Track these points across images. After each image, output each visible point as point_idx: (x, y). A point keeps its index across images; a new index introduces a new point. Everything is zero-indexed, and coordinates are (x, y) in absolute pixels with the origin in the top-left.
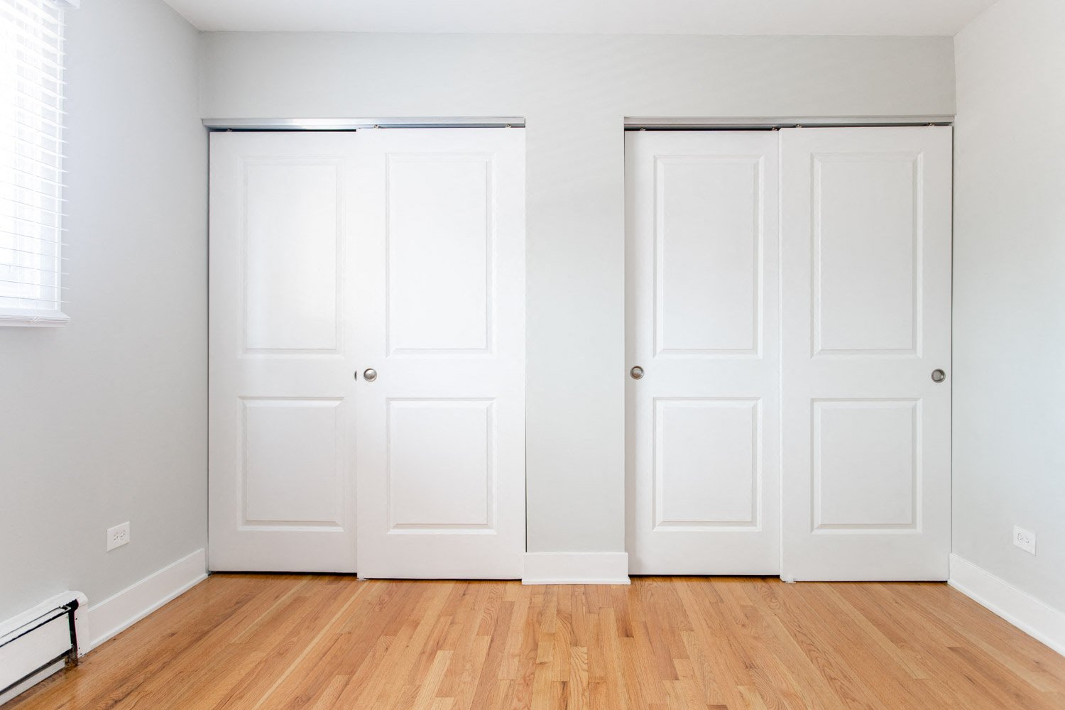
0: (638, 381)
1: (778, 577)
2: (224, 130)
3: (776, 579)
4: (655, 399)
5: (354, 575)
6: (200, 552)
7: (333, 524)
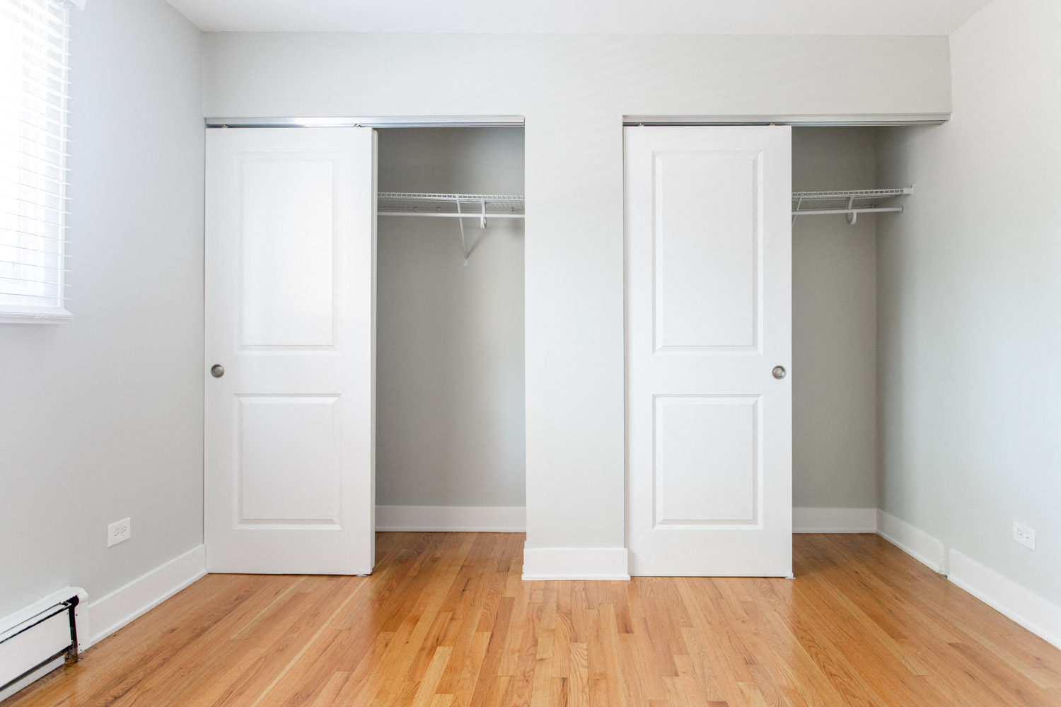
6: (200, 548)
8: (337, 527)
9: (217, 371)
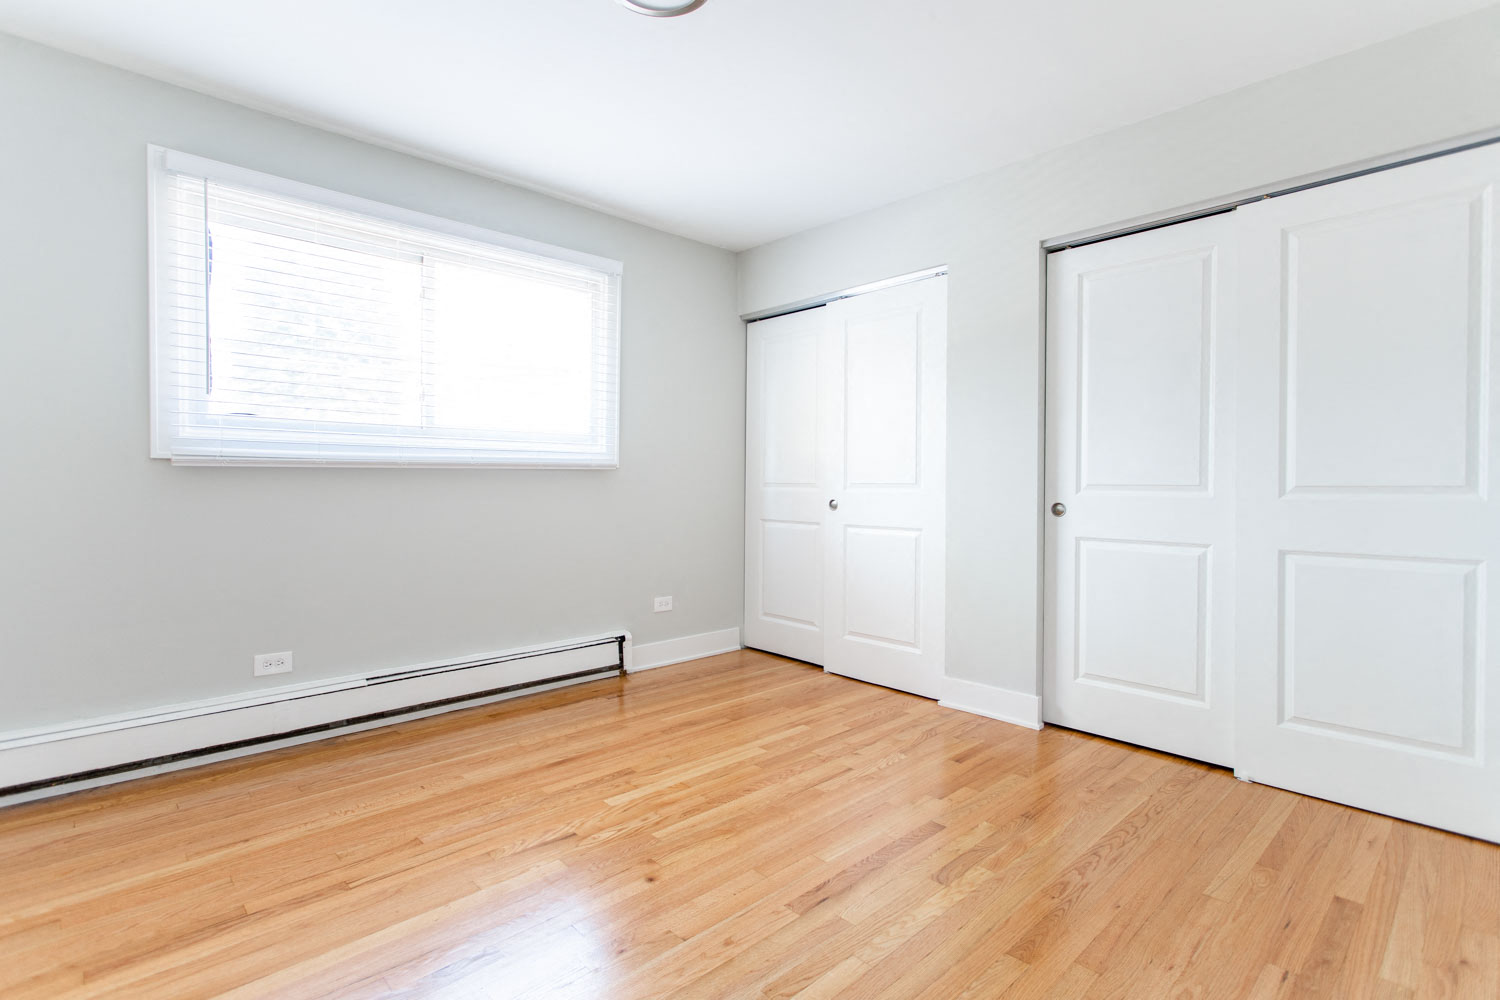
0: (1060, 519)
1: (1231, 770)
2: (755, 321)
3: (1230, 774)
4: (1078, 540)
5: (822, 667)
6: (736, 629)
7: (812, 624)
8: (918, 652)
9: (832, 505)
